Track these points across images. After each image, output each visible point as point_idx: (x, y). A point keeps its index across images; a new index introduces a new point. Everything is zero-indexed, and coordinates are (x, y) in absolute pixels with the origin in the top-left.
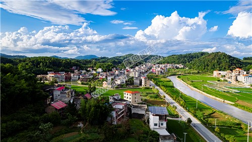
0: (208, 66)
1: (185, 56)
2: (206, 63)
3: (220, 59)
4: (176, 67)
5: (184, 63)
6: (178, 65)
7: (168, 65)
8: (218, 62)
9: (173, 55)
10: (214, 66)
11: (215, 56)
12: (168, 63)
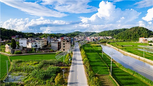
0: (131, 36)
1: (113, 31)
2: (129, 34)
3: (140, 31)
4: (107, 38)
5: (112, 35)
6: (108, 37)
7: (101, 37)
8: (139, 33)
9: (104, 31)
10: (136, 36)
11: (136, 30)
12: (101, 36)
